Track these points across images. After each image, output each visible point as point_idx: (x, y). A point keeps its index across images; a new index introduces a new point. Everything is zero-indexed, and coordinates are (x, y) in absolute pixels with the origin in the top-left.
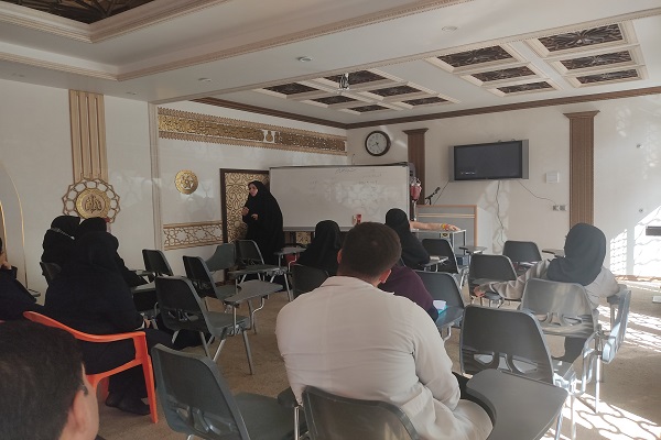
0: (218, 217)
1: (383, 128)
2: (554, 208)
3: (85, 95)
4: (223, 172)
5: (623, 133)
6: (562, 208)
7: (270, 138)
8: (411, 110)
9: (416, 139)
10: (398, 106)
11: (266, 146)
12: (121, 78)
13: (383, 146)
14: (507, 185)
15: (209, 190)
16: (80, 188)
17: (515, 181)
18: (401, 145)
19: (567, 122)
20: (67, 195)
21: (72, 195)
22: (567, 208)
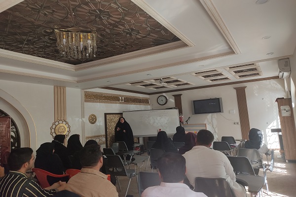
0: (104, 133)
1: (164, 94)
2: (235, 123)
3: (60, 88)
4: (106, 114)
5: (256, 95)
6: (238, 123)
7: (122, 100)
8: (176, 87)
9: (178, 98)
10: (172, 86)
11: (120, 103)
12: (78, 82)
13: (164, 101)
14: (215, 115)
15: (100, 122)
16: (57, 123)
17: (219, 114)
18: (172, 101)
19: (235, 91)
20: (52, 127)
21: (54, 127)
22: (239, 123)
